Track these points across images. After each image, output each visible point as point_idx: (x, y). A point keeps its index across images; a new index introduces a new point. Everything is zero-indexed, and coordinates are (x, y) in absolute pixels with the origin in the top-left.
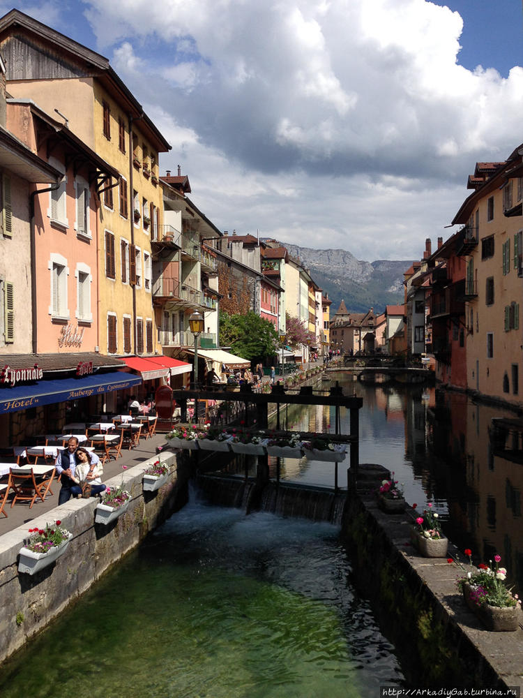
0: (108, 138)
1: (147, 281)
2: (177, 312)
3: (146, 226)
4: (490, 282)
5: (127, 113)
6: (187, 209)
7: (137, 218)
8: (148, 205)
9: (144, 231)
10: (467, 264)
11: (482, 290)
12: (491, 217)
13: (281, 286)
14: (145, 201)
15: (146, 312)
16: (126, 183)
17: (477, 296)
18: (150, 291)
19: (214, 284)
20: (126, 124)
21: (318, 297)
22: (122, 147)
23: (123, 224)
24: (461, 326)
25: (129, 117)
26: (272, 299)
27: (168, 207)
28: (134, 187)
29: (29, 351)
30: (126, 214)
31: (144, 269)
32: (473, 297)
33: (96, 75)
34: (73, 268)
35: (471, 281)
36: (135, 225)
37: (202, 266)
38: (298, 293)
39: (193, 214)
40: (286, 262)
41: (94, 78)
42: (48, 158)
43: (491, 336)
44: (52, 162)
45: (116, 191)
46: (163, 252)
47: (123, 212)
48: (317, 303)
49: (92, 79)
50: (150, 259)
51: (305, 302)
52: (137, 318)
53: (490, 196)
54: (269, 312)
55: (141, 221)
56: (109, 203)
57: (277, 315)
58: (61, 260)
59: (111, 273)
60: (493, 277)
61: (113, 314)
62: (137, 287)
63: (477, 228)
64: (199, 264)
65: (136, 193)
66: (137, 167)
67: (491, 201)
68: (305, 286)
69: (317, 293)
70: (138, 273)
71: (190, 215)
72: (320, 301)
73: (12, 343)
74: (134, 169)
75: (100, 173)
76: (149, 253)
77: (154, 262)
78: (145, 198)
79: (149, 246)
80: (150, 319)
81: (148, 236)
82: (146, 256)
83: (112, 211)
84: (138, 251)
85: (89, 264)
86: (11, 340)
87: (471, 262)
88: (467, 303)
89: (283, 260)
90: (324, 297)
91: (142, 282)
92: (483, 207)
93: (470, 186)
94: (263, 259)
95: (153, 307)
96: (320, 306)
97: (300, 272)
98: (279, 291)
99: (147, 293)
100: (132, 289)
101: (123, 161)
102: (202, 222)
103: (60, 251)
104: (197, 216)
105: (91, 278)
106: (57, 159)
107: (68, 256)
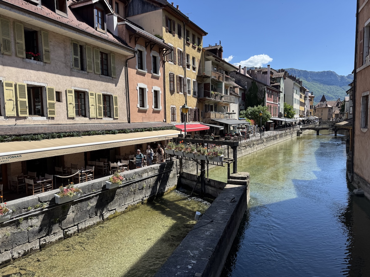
1: (195, 92)
3: (194, 69)
5: (182, 21)
6: (216, 60)
7: (188, 66)
8: (196, 59)
9: (193, 71)
13: (281, 90)
14: (194, 58)
15: (193, 105)
16: (181, 51)
20: (182, 26)
21: (307, 94)
22: (180, 36)
23: (179, 69)
25: (183, 23)
28: (187, 53)
29: (126, 121)
31: (193, 87)
36: (187, 69)
39: (220, 62)
41: (162, 9)
42: (135, 45)
48: (306, 97)
50: (196, 83)
51: (297, 97)
54: (273, 102)
55: (191, 67)
57: (277, 103)
58: (144, 86)
61: (174, 106)
62: (188, 95)
64: (223, 83)
65: (188, 55)
66: (188, 44)
68: (297, 89)
69: (306, 92)
70: (189, 89)
71: (218, 62)
72: (308, 96)
73: (117, 119)
74: (186, 46)
75: (163, 49)
76: (195, 80)
77: (198, 84)
78: (194, 56)
79: (196, 77)
81: (195, 73)
82: (194, 82)
84: (189, 80)
85: (160, 87)
86: (117, 117)
89: (283, 78)
91: (191, 92)
94: (271, 78)
95: (198, 103)
96: (308, 98)
98: (279, 92)
100: (185, 96)
101: (180, 43)
102: (225, 64)
103: (143, 82)
104: (221, 62)
105: (161, 92)
106: (141, 45)
107: (148, 84)
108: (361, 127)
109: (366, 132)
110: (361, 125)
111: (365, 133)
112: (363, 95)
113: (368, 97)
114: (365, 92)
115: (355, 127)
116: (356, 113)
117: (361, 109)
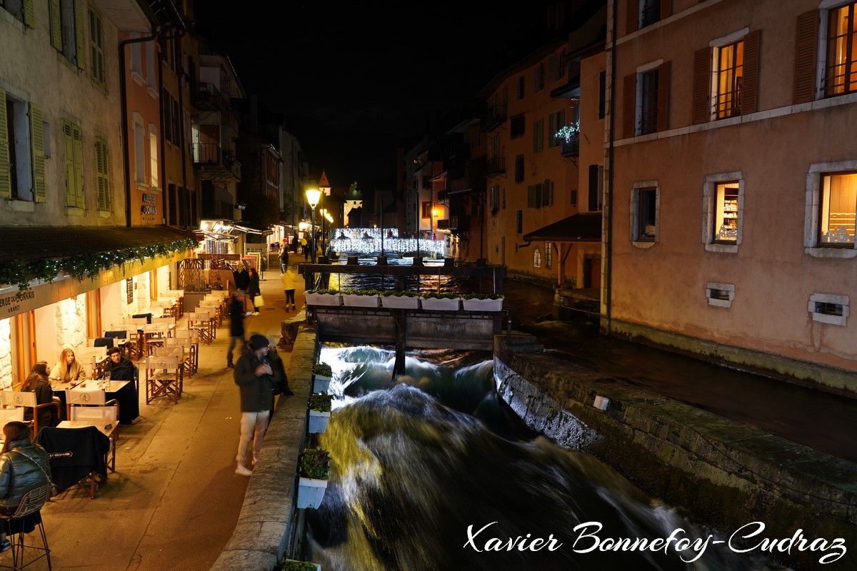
1: (189, 145)
4: (520, 160)
6: (222, 67)
11: (510, 165)
12: (522, 97)
13: (281, 155)
15: (191, 181)
17: (504, 173)
18: (191, 157)
23: (173, 79)
24: (481, 202)
26: (274, 169)
29: (124, 224)
34: (147, 128)
43: (520, 213)
46: (199, 114)
52: (186, 187)
53: (521, 74)
54: (273, 185)
57: (278, 190)
58: (140, 120)
59: (168, 136)
60: (523, 155)
61: (172, 182)
67: (522, 79)
73: (114, 214)
80: (193, 188)
81: (188, 95)
83: (167, 65)
85: (156, 125)
87: (496, 139)
88: (490, 180)
89: (281, 127)
92: (512, 86)
97: (293, 141)
98: (279, 160)
99: (190, 160)
103: (139, 109)
104: (229, 75)
105: (157, 141)
107: (144, 117)
108: (631, 241)
109: (649, 249)
110: (631, 235)
111: (646, 250)
112: (636, 186)
113: (655, 191)
114: (643, 181)
115: (614, 240)
116: (615, 215)
117: (632, 209)
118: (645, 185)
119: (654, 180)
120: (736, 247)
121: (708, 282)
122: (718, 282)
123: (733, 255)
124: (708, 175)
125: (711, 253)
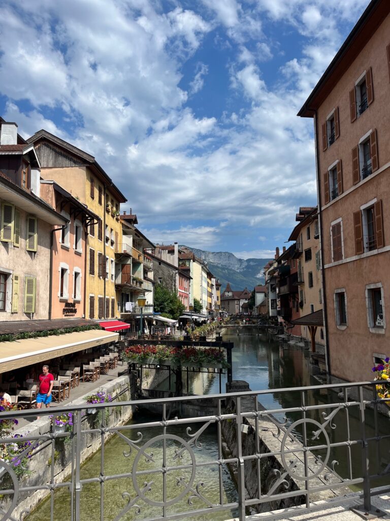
0: (93, 198)
1: (112, 275)
2: (129, 293)
3: (112, 243)
4: (311, 275)
5: (103, 183)
6: (136, 234)
7: (107, 239)
8: (114, 232)
9: (111, 247)
10: (298, 264)
11: (306, 279)
12: (309, 238)
13: (191, 275)
14: (112, 230)
15: (111, 294)
16: (102, 221)
17: (304, 282)
18: (114, 281)
19: (151, 275)
20: (103, 189)
21: (213, 281)
22: (100, 202)
23: (99, 244)
24: (297, 299)
25: (104, 185)
26: (185, 283)
27: (125, 233)
28: (106, 223)
29: (47, 318)
30: (101, 238)
31: (111, 269)
32: (302, 283)
33: (88, 165)
34: (72, 269)
35: (300, 274)
36: (106, 244)
37: (144, 266)
38: (200, 279)
39: (139, 237)
40: (194, 261)
41: (87, 167)
42: (61, 211)
43: (312, 306)
44: (63, 214)
45: (96, 227)
46: (121, 259)
47: (100, 237)
48: (212, 285)
49: (85, 167)
50: (114, 263)
51: (205, 285)
52: (106, 297)
53: (308, 226)
54: (184, 291)
55: (109, 242)
56: (92, 233)
57: (188, 293)
58: (66, 266)
59: (92, 272)
60: (312, 272)
61: (93, 295)
62: (106, 279)
63: (302, 244)
64: (142, 265)
65: (107, 226)
66: (108, 212)
67: (309, 229)
68: (205, 275)
69: (212, 279)
70: (107, 271)
71: (137, 238)
72: (214, 284)
74: (106, 214)
75: (88, 217)
76: (113, 259)
77: (116, 264)
78: (113, 228)
79: (114, 256)
80: (113, 298)
81: (113, 250)
82: (112, 261)
83: (94, 237)
84: (107, 259)
85: (80, 268)
87: (300, 263)
88: (299, 286)
89: (192, 261)
90: (217, 282)
91: (109, 276)
92: (304, 232)
93: (297, 219)
94: (180, 260)
95: (116, 290)
96: (214, 287)
97: (202, 267)
98: (189, 278)
99: (112, 283)
100: (103, 281)
101: (100, 210)
102: (144, 241)
103: (66, 261)
104: (141, 238)
105: (81, 275)
106: (66, 211)
107: (69, 264)
108: (336, 325)
109: (345, 330)
110: (337, 322)
111: (343, 331)
112: (336, 291)
113: (344, 295)
114: (338, 288)
115: (329, 325)
116: (328, 310)
117: (335, 306)
118: (339, 291)
119: (343, 288)
120: (384, 330)
121: (373, 352)
122: (378, 353)
123: (383, 335)
124: (367, 285)
125: (373, 334)
